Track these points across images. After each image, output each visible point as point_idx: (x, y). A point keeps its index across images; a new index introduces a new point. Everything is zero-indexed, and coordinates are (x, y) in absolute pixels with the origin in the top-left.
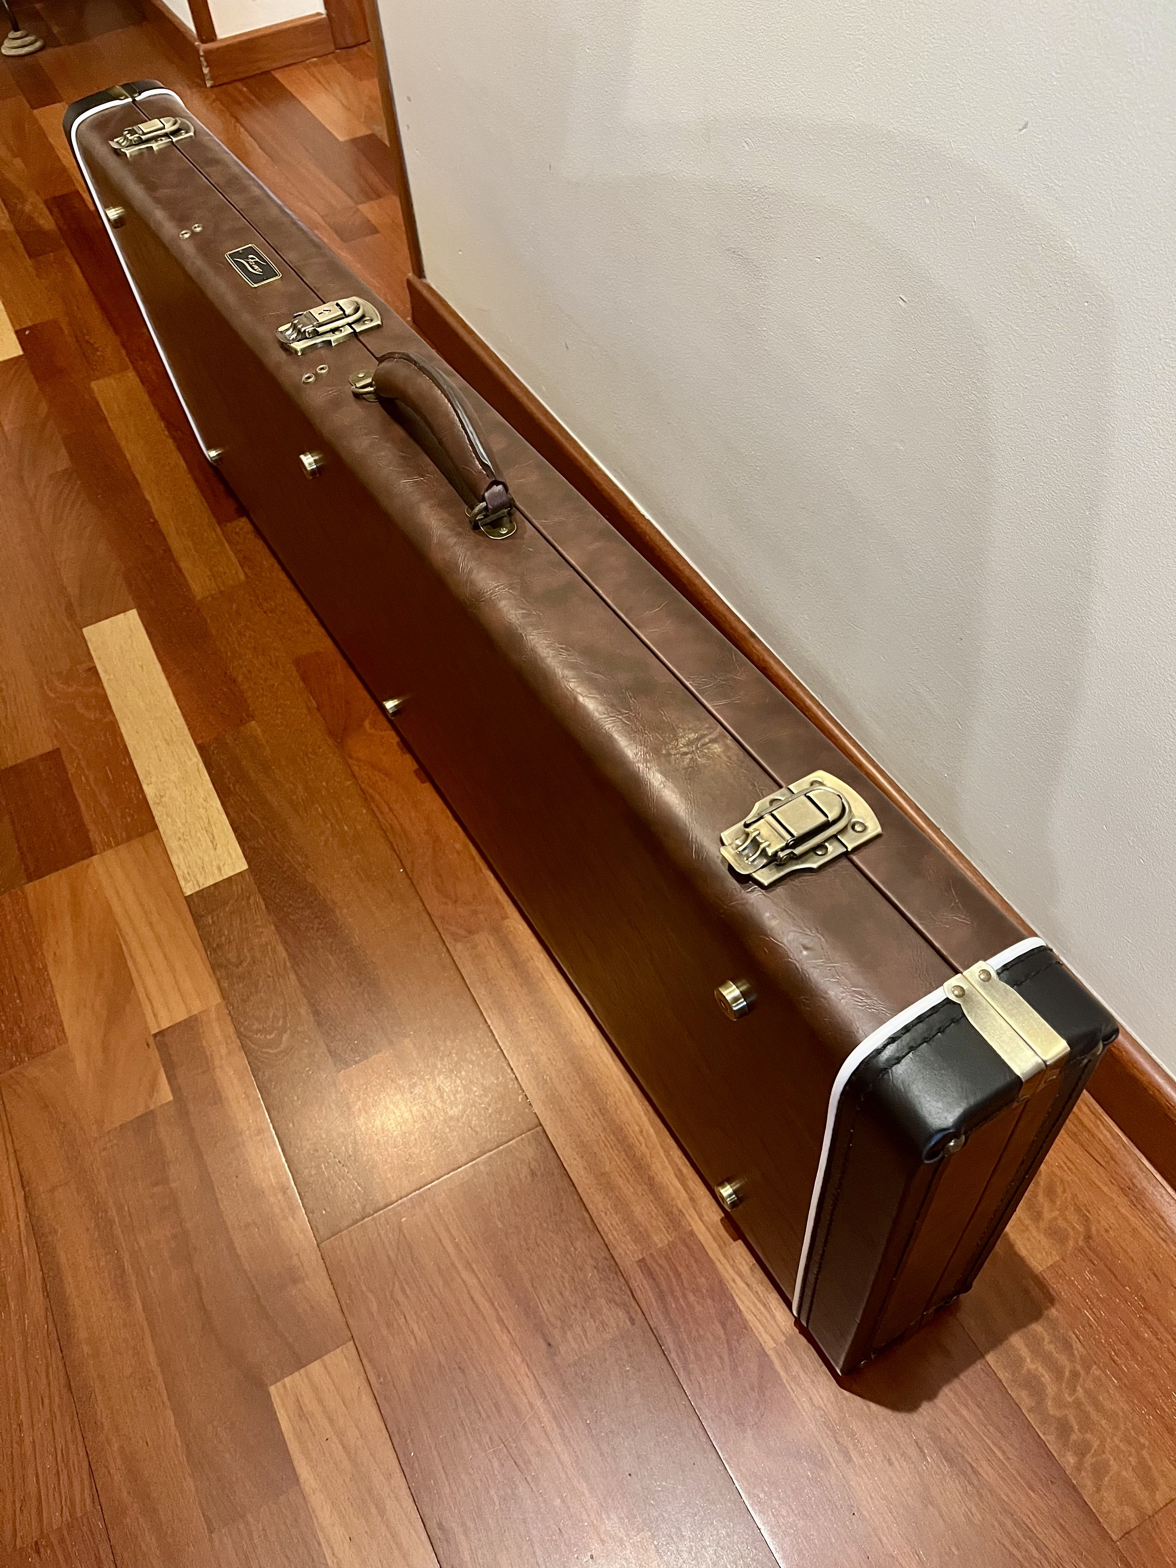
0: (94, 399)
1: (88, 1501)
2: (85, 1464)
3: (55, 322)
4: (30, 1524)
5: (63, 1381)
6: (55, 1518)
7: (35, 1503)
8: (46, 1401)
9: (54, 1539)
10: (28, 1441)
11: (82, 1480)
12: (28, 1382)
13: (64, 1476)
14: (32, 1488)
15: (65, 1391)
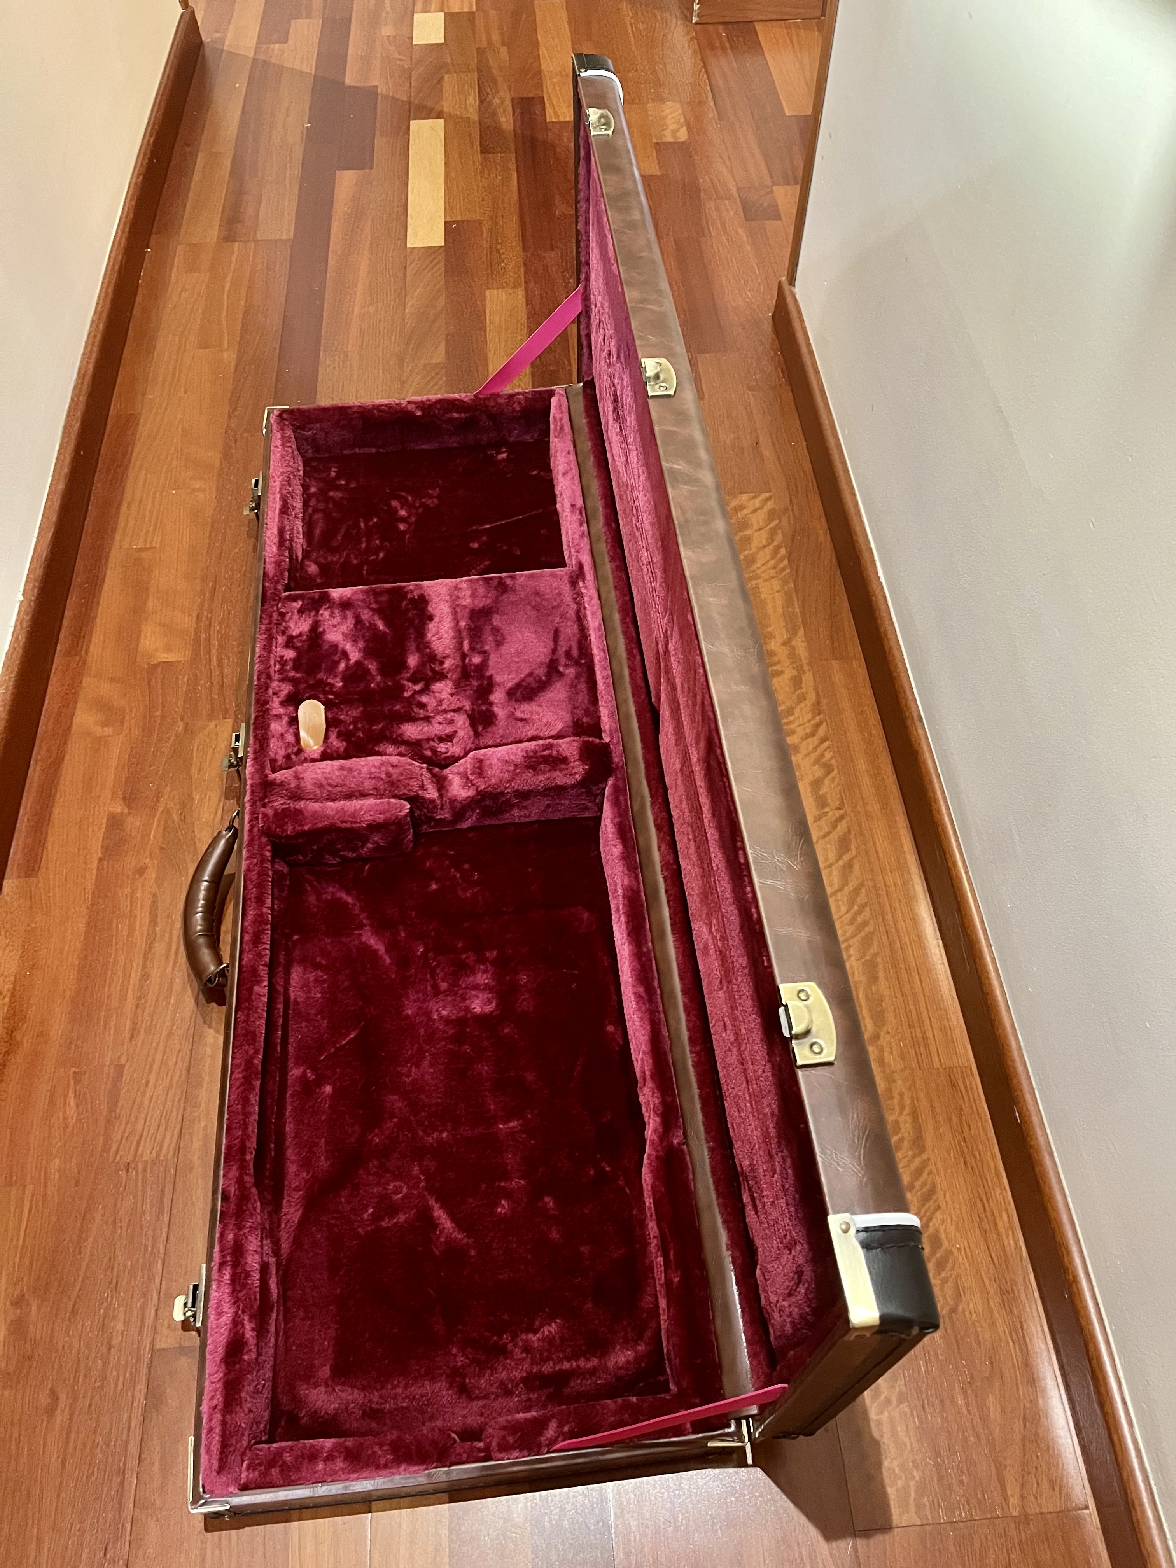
0: (484, 306)
1: (171, 1152)
2: (179, 1127)
3: (480, 222)
4: (130, 1149)
5: (186, 1065)
6: (147, 1153)
7: (137, 1137)
8: (170, 1074)
9: (140, 1166)
10: (148, 1095)
11: (173, 1136)
12: (164, 1056)
13: (162, 1129)
14: (139, 1127)
15: (184, 1072)
